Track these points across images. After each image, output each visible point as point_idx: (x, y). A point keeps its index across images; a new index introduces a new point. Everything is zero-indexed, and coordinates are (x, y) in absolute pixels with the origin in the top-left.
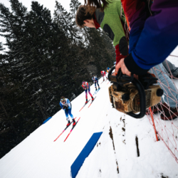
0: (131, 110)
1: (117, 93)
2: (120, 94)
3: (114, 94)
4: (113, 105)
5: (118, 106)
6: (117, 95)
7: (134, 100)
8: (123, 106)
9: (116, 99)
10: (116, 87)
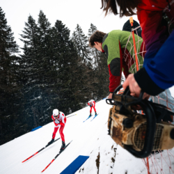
0: (130, 143)
1: (118, 115)
2: (122, 118)
3: (115, 116)
4: (109, 131)
5: (115, 134)
6: (117, 117)
7: (138, 130)
8: (122, 135)
9: (115, 124)
10: (118, 108)
